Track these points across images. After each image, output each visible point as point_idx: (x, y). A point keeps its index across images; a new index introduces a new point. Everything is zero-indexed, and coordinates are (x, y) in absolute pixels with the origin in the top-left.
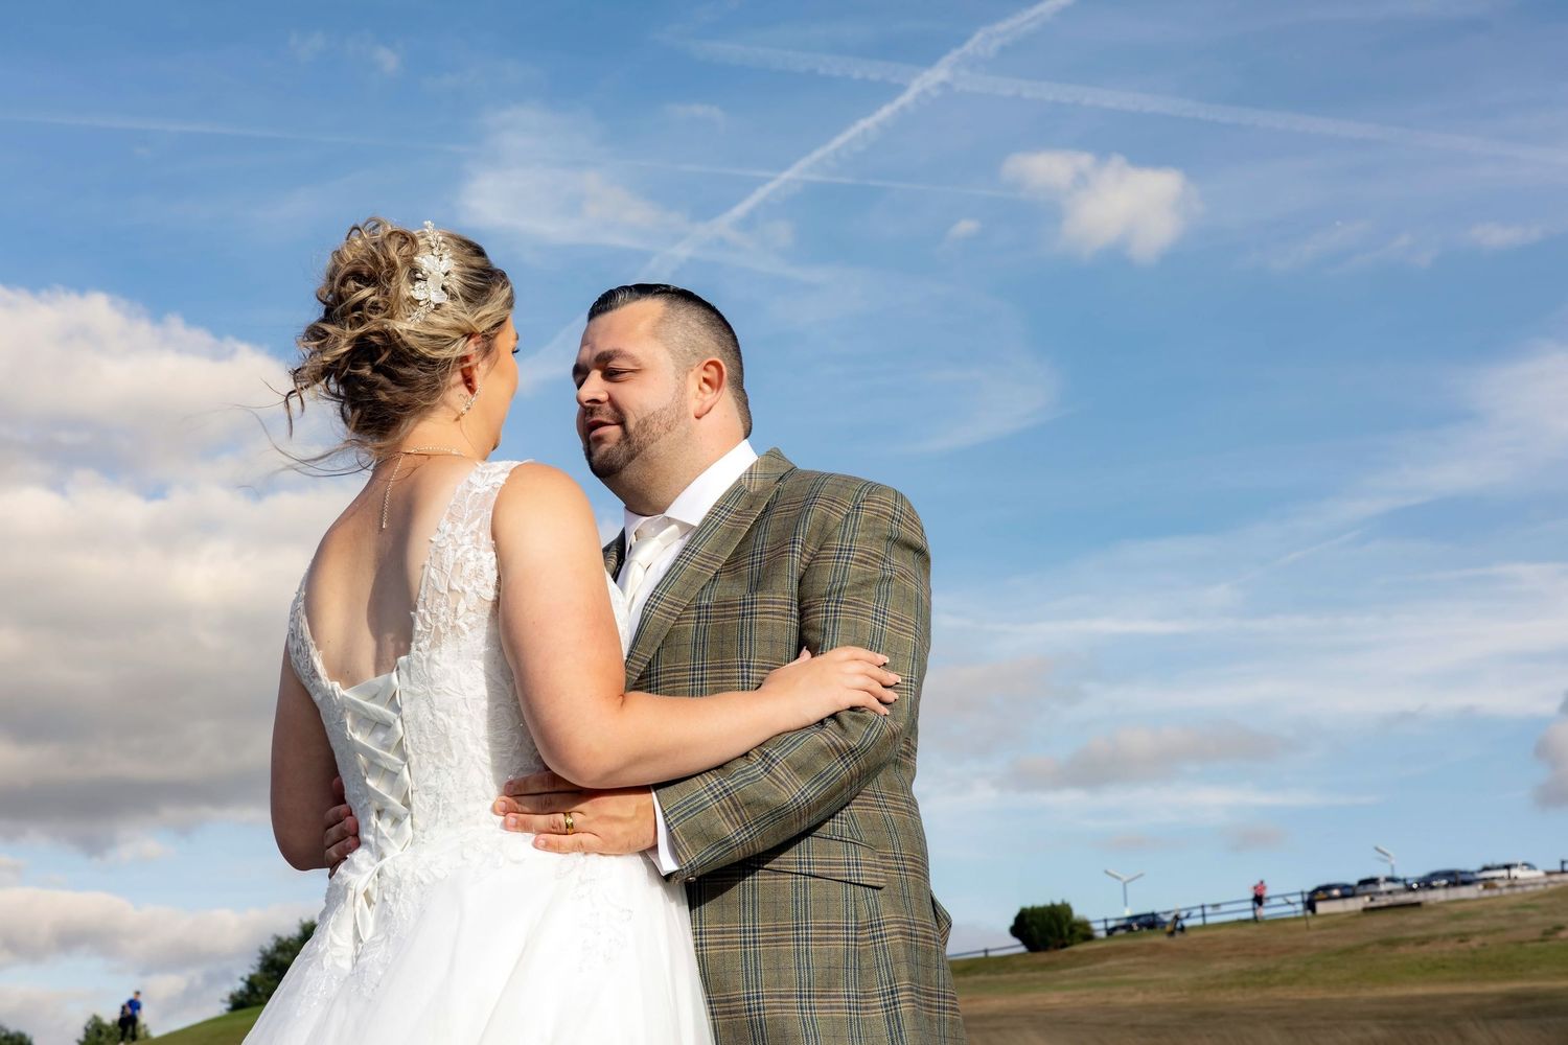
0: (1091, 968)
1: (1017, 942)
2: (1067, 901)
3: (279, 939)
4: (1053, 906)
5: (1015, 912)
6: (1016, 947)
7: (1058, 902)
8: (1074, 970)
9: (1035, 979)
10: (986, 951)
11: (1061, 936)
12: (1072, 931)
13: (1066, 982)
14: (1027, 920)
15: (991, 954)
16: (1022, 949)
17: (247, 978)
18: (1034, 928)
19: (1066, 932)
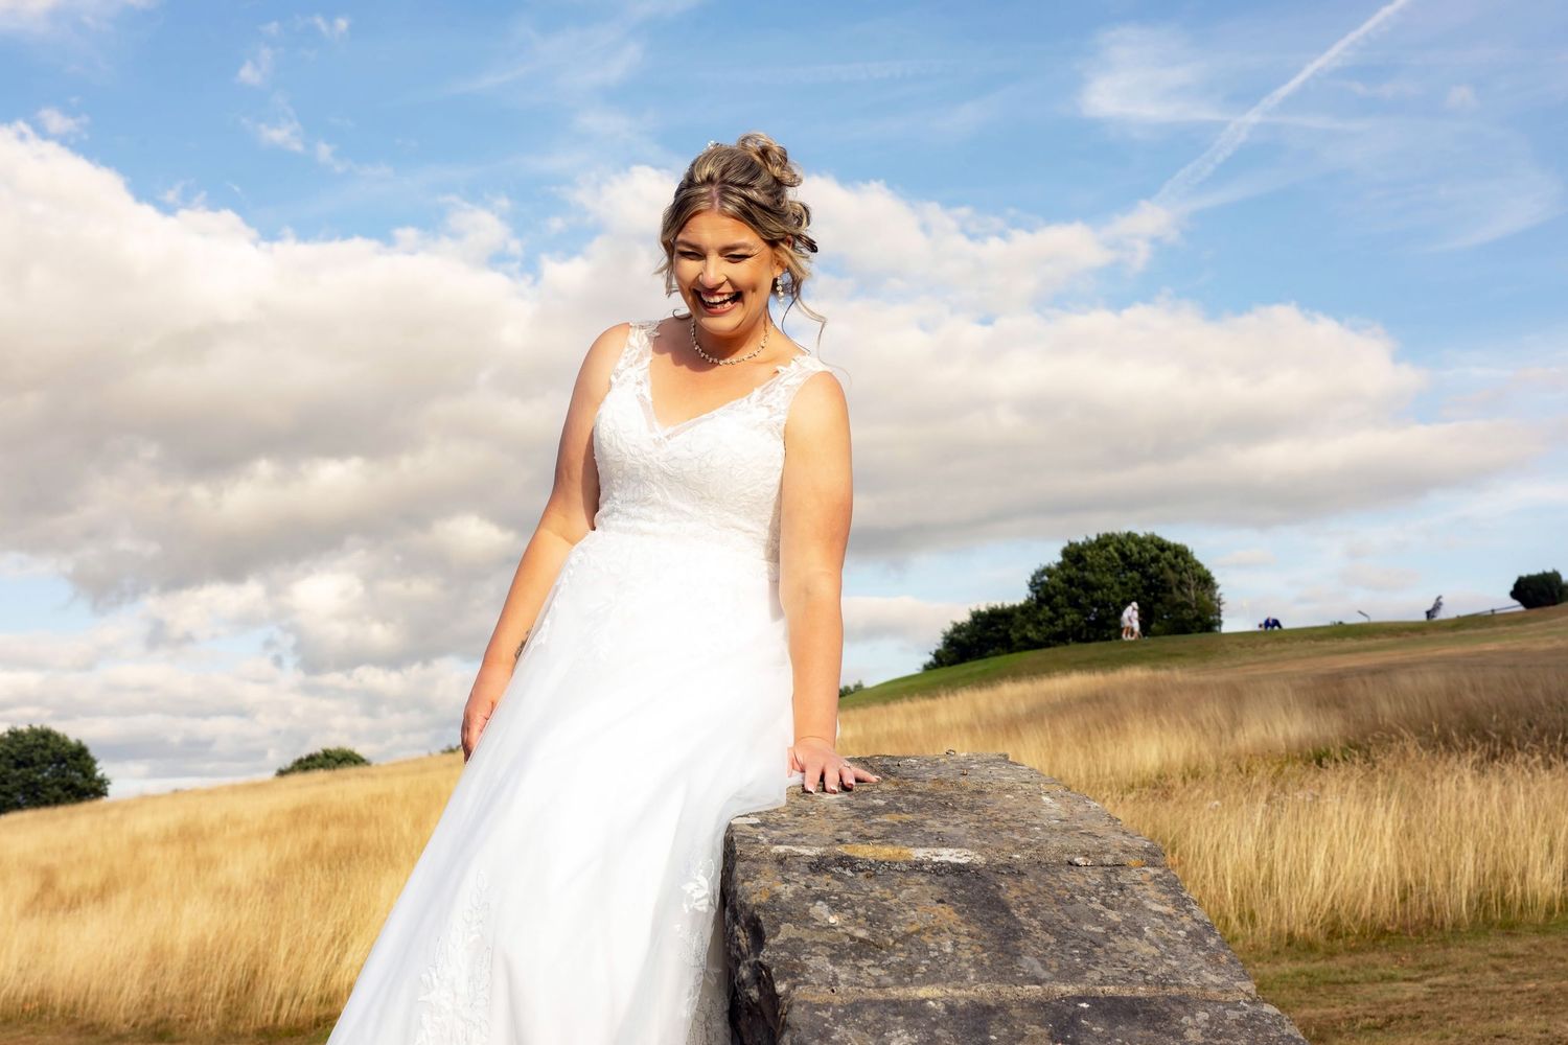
0: (1553, 621)
1: (1516, 603)
2: (1557, 569)
3: (955, 624)
4: (1545, 574)
5: (1514, 580)
6: (1516, 606)
7: (1549, 570)
8: (1538, 624)
9: (1504, 632)
10: (1493, 611)
11: (1553, 596)
12: (1561, 592)
13: (1530, 633)
14: (1523, 587)
15: (1497, 612)
16: (1522, 608)
17: (933, 652)
18: (1529, 592)
19: (1557, 594)
